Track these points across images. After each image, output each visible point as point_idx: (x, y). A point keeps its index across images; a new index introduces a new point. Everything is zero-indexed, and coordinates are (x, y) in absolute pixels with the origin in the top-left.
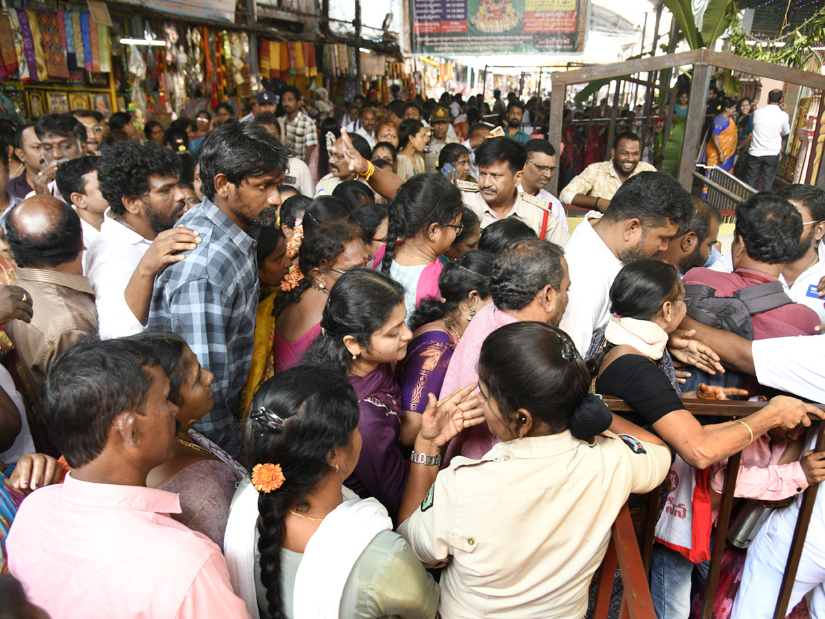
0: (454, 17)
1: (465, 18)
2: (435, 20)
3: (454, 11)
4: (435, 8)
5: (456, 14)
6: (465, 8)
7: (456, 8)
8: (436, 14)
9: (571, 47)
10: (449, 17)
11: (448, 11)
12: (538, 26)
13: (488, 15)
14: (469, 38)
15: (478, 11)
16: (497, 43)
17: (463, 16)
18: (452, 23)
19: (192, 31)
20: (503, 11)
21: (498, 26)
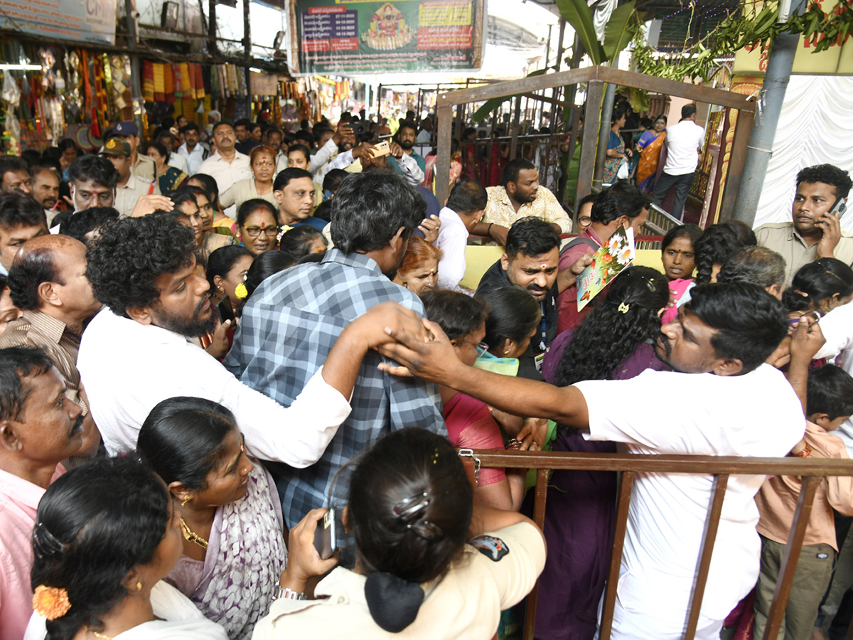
0: (344, 34)
1: (356, 36)
2: (324, 38)
3: (343, 28)
4: (324, 25)
5: (346, 31)
6: (356, 24)
7: (346, 25)
8: (325, 31)
9: (467, 63)
10: (339, 34)
11: (338, 28)
12: (432, 43)
13: (379, 32)
14: (360, 56)
15: (369, 27)
16: (390, 60)
17: (353, 33)
18: (342, 41)
19: (69, 55)
20: (395, 27)
21: (390, 43)
